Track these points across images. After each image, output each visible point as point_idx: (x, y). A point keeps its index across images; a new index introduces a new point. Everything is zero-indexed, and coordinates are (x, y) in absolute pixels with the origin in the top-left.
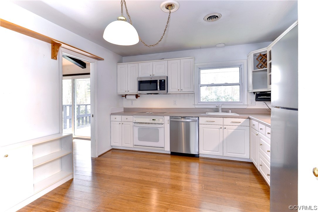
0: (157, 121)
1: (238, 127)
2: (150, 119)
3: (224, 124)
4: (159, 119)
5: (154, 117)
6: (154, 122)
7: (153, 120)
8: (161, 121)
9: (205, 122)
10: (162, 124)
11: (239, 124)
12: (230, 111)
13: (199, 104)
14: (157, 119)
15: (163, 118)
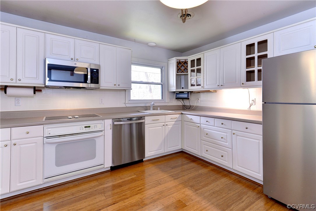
0: (93, 127)
1: (175, 123)
2: (80, 126)
3: (166, 121)
4: (95, 125)
5: (87, 123)
6: (87, 130)
7: (85, 127)
8: (99, 127)
9: (151, 121)
10: (101, 131)
11: (175, 120)
12: (159, 108)
13: (129, 102)
14: (93, 125)
15: (103, 122)
